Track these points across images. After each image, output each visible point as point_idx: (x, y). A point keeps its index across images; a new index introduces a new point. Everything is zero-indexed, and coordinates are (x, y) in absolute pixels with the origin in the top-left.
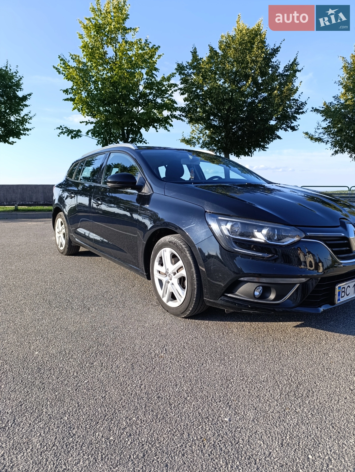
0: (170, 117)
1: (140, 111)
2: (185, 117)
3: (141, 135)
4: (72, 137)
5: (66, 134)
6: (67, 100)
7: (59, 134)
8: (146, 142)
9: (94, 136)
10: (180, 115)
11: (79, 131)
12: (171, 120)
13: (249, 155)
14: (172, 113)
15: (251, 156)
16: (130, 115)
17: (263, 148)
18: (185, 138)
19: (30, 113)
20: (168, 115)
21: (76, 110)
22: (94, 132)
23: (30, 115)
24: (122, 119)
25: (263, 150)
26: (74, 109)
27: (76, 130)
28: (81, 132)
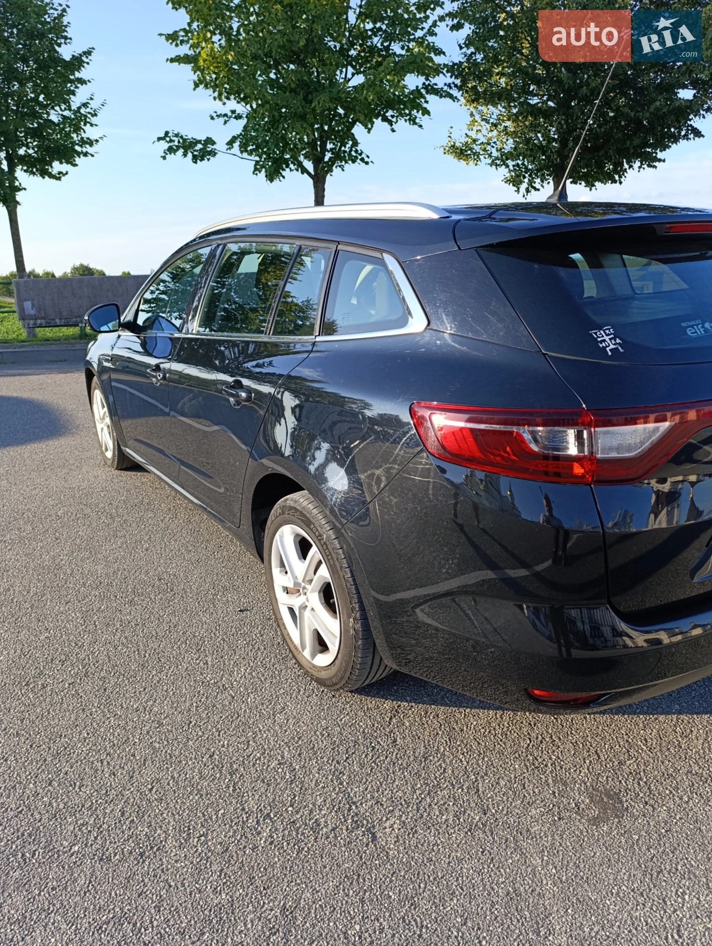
0: (424, 92)
1: (349, 80)
2: (459, 88)
3: (355, 143)
4: (195, 159)
5: (181, 152)
6: (177, 59)
7: (163, 155)
8: (366, 159)
9: (246, 151)
10: (449, 86)
11: (209, 141)
12: (425, 98)
13: (614, 181)
14: (427, 79)
15: (621, 183)
16: (330, 91)
17: (650, 160)
18: (454, 143)
19: (91, 99)
20: (417, 87)
21: (202, 86)
22: (247, 140)
23: (94, 105)
24: (313, 106)
25: (649, 166)
26: (196, 85)
27: (201, 141)
28: (213, 143)
